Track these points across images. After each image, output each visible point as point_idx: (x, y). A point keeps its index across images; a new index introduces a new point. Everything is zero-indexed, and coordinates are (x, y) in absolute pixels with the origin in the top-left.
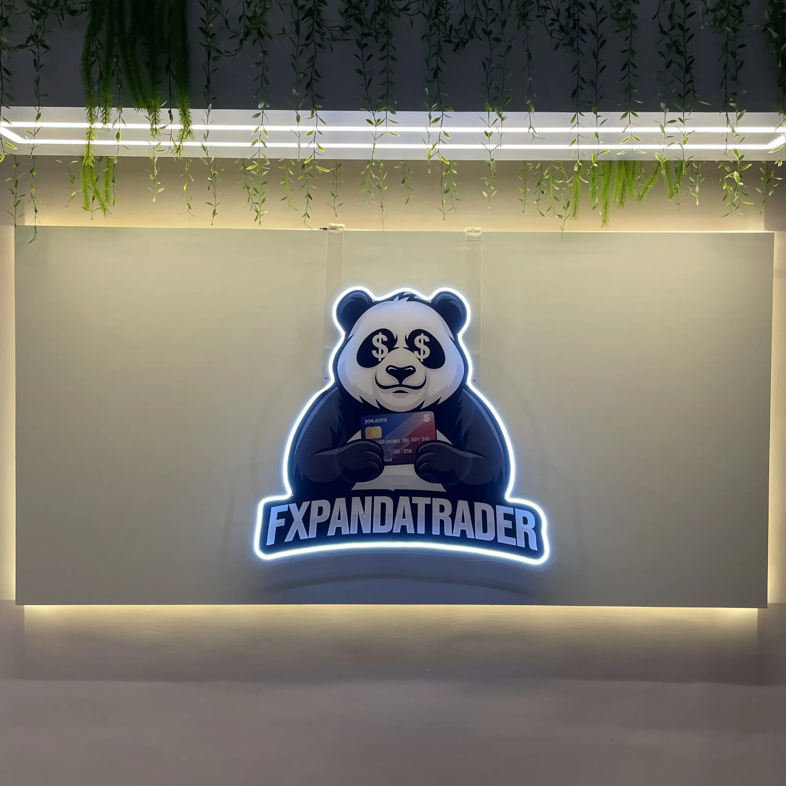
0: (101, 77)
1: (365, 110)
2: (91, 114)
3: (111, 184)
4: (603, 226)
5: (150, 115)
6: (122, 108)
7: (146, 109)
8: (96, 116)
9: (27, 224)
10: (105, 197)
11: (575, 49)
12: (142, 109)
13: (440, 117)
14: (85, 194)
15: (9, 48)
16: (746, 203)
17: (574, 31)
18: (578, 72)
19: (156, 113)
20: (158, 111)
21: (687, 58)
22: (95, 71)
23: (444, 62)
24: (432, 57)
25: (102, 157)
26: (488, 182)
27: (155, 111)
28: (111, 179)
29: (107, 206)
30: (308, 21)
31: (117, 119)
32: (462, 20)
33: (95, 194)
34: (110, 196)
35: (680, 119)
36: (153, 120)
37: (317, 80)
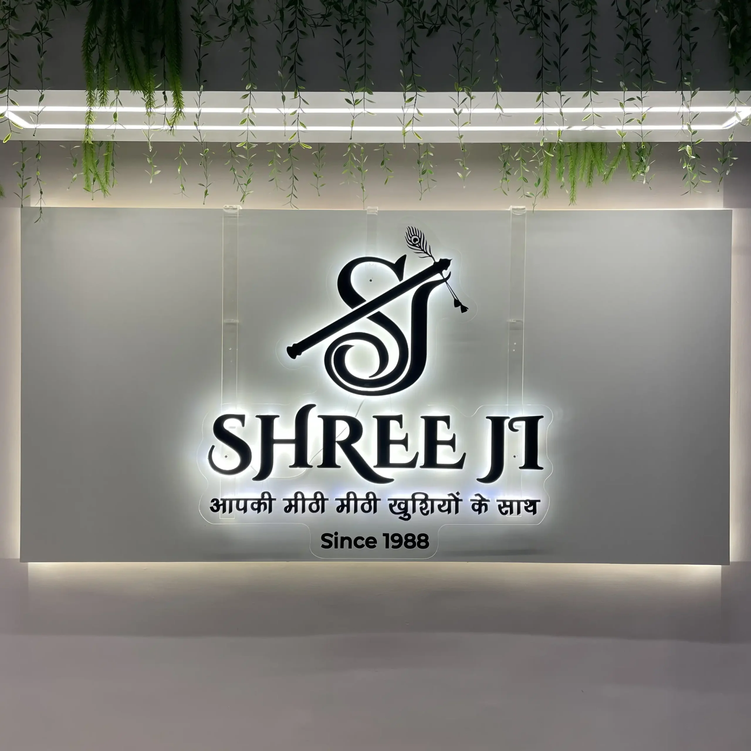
0: (100, 61)
1: (344, 90)
2: (90, 96)
3: (111, 167)
4: (571, 204)
5: (145, 96)
6: (119, 91)
7: (142, 91)
8: (95, 97)
9: (33, 205)
10: (105, 179)
11: (539, 33)
12: (138, 92)
13: (414, 97)
14: (86, 176)
15: (16, 36)
16: (704, 181)
17: (538, 16)
18: (543, 54)
19: (151, 94)
20: (153, 92)
21: (644, 41)
22: (95, 56)
23: (418, 46)
24: (407, 41)
25: (102, 141)
26: (461, 163)
27: (150, 92)
28: (110, 162)
29: (107, 188)
30: (291, 9)
31: (115, 100)
32: (434, 8)
33: (95, 176)
34: (109, 178)
35: (638, 98)
36: (148, 101)
37: (300, 64)
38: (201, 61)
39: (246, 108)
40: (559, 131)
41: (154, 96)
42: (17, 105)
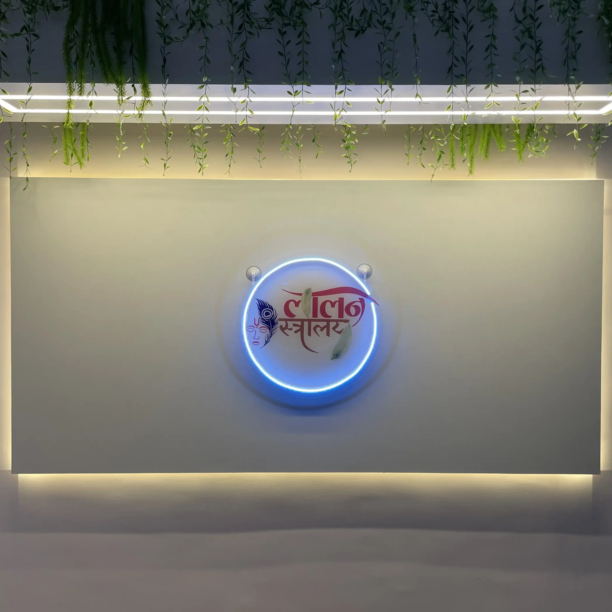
0: (78, 58)
1: (286, 84)
2: (70, 88)
3: (86, 144)
4: (470, 175)
5: (117, 88)
6: (95, 84)
7: (115, 84)
8: (74, 89)
9: (20, 175)
10: (81, 154)
11: (450, 34)
13: (343, 90)
14: (66, 151)
15: (6, 36)
17: (450, 21)
18: (453, 53)
19: (122, 87)
20: (124, 85)
21: (537, 41)
22: (73, 54)
23: (346, 45)
24: (337, 42)
25: (79, 123)
27: (122, 85)
28: (85, 140)
29: (83, 161)
30: (240, 14)
31: (91, 91)
32: (362, 13)
33: (73, 152)
34: (85, 153)
35: (532, 89)
36: (120, 92)
37: (247, 61)
38: (165, 58)
39: (201, 97)
40: (464, 116)
41: (125, 88)
42: (7, 94)
